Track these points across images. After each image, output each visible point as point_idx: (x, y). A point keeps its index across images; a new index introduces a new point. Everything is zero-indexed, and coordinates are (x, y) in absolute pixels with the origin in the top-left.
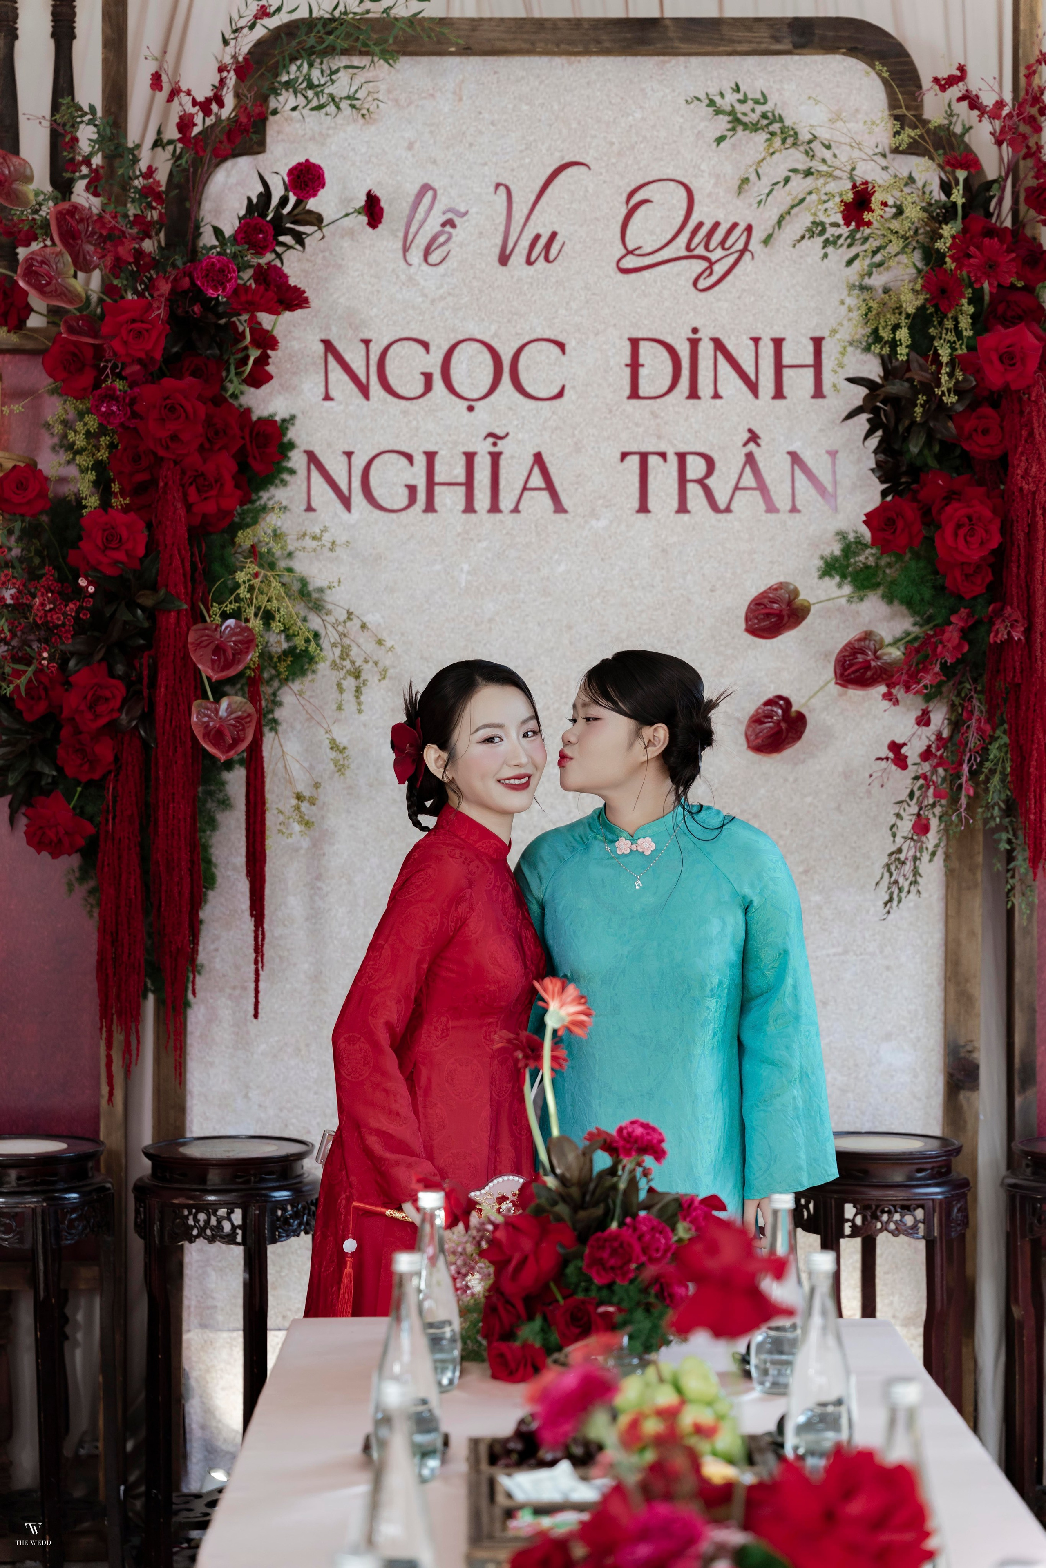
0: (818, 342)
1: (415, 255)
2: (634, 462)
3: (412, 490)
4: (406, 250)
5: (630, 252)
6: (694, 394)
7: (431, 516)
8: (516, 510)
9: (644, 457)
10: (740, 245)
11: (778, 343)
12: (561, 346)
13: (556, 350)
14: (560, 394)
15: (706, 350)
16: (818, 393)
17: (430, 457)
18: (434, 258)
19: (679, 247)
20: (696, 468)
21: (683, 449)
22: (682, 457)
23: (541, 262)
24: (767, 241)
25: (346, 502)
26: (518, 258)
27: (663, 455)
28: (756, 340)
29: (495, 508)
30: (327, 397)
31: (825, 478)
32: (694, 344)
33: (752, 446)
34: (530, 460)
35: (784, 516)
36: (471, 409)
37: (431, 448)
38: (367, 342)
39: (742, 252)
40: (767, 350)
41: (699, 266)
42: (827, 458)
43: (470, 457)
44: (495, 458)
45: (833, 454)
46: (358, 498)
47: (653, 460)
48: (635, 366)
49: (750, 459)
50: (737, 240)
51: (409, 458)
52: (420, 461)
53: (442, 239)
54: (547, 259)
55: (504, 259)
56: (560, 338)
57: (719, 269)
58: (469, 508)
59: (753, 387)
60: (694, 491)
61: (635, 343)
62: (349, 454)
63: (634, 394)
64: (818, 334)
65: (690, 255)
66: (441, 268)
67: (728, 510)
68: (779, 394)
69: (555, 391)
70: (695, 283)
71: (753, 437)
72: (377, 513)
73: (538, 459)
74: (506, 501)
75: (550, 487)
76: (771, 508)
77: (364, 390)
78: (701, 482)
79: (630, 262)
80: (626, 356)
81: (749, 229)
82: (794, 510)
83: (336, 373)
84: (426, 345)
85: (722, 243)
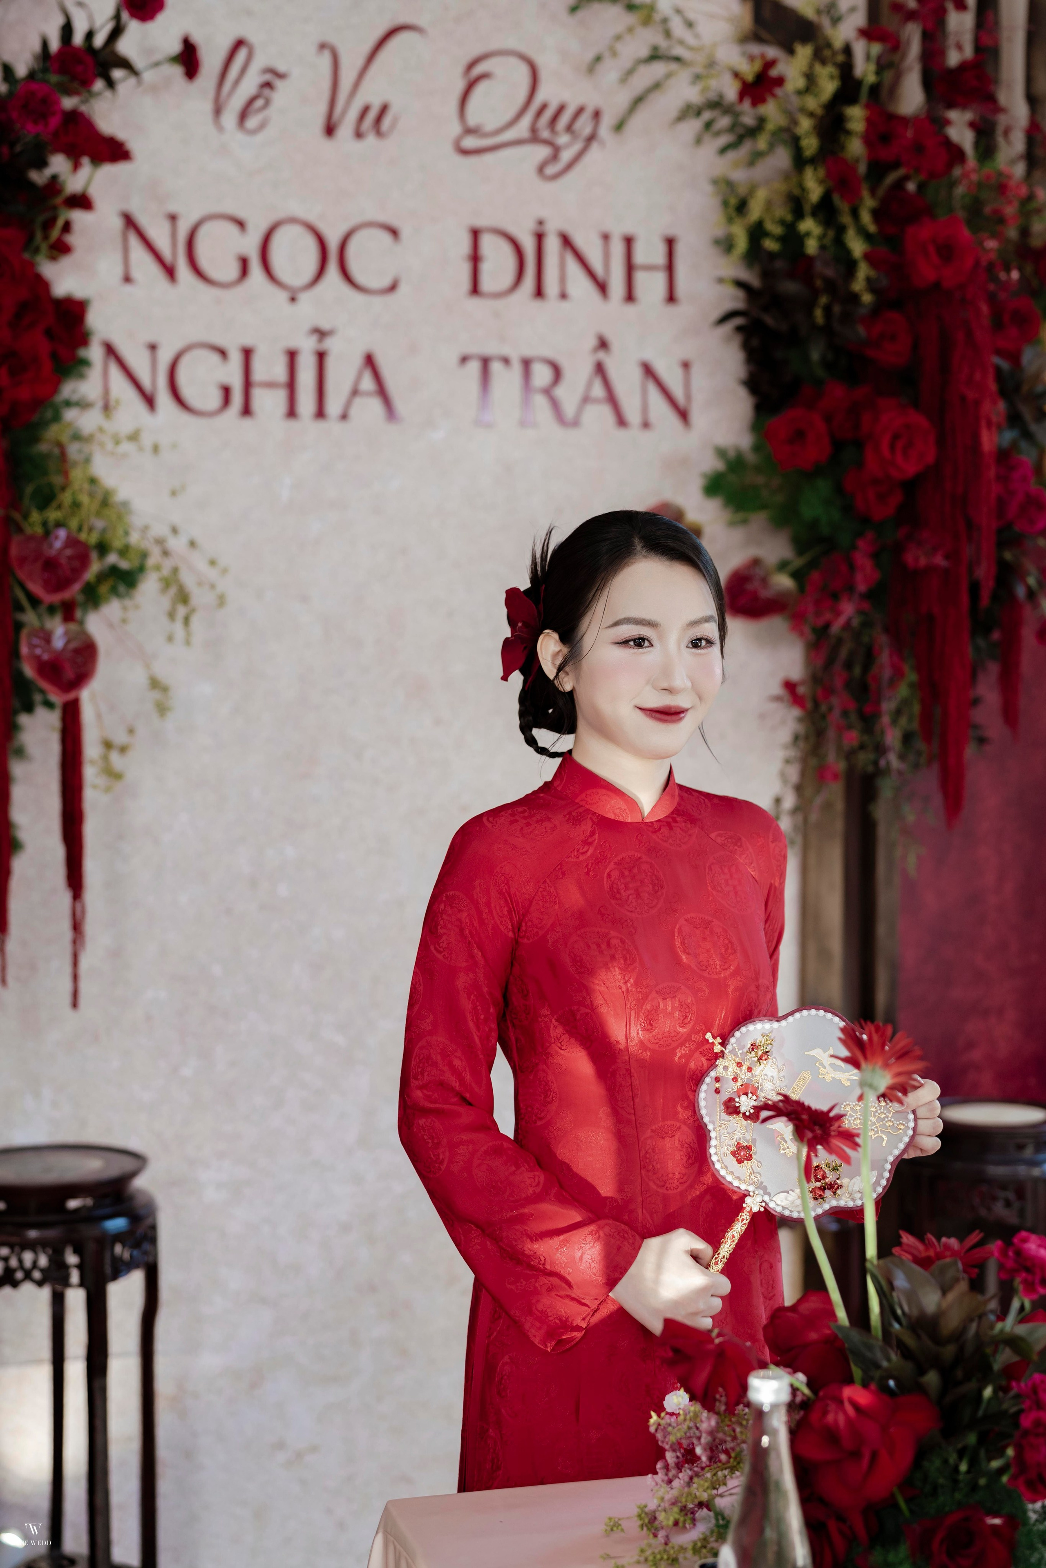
0: (670, 243)
1: (230, 118)
2: (474, 367)
3: (227, 391)
4: (218, 111)
5: (469, 131)
6: (539, 292)
7: (247, 422)
8: (344, 417)
9: (486, 362)
10: (587, 131)
11: (629, 241)
12: (394, 232)
13: (386, 237)
14: (393, 288)
15: (552, 245)
16: (671, 298)
17: (247, 353)
18: (252, 122)
19: (522, 129)
20: (542, 375)
21: (528, 353)
22: (527, 363)
23: (371, 139)
24: (619, 127)
25: (150, 401)
26: (346, 130)
27: (506, 361)
28: (606, 237)
29: (320, 413)
30: (127, 279)
31: (678, 392)
32: (540, 237)
33: (601, 355)
34: (358, 360)
35: (634, 432)
36: (293, 299)
37: (248, 342)
38: (173, 218)
39: (591, 139)
40: (617, 249)
41: (543, 152)
42: (679, 372)
43: (292, 355)
44: (321, 356)
45: (686, 365)
46: (164, 398)
47: (496, 367)
48: (475, 259)
49: (600, 369)
50: (584, 126)
51: (223, 353)
52: (236, 359)
53: (259, 103)
54: (379, 133)
55: (330, 130)
56: (395, 223)
57: (566, 156)
58: (292, 412)
59: (602, 287)
60: (540, 401)
61: (475, 234)
62: (153, 347)
63: (475, 290)
64: (671, 232)
65: (534, 137)
66: (259, 138)
67: (575, 423)
68: (630, 297)
69: (386, 282)
70: (541, 169)
71: (603, 344)
72: (185, 417)
73: (370, 361)
74: (333, 407)
75: (382, 392)
76: (621, 422)
77: (170, 272)
78: (547, 392)
79: (470, 142)
80: (464, 245)
81: (597, 115)
82: (646, 425)
83: (138, 252)
84: (241, 224)
85: (569, 128)
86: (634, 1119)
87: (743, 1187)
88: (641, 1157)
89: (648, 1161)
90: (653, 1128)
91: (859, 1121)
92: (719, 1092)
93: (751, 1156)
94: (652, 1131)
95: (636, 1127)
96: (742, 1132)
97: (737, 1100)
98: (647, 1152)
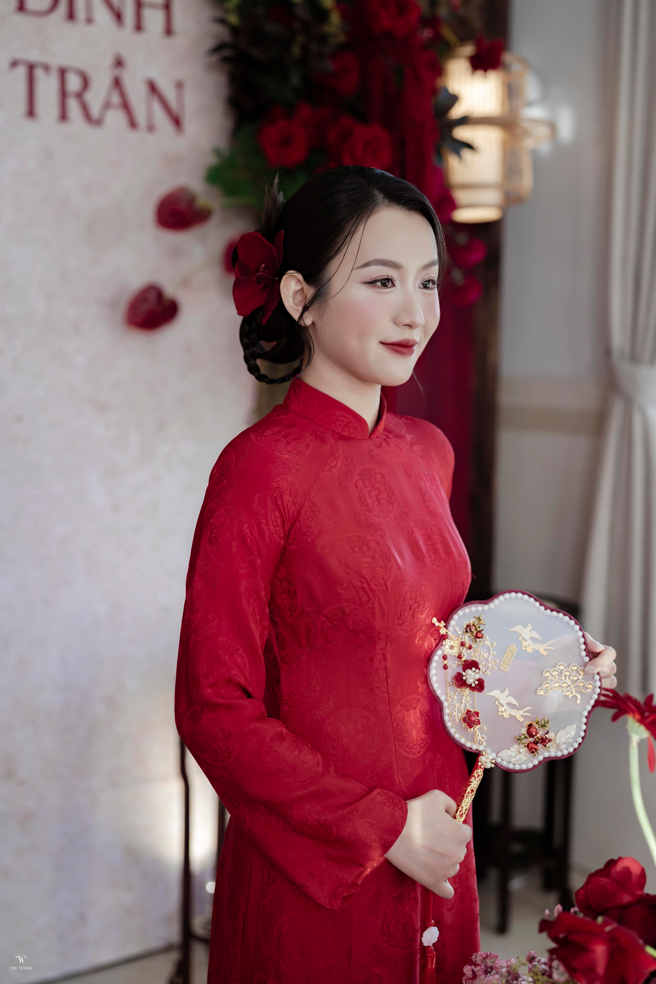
86: (387, 697)
87: (475, 747)
88: (394, 729)
89: (399, 732)
90: (402, 703)
91: (558, 684)
92: (447, 668)
93: (479, 720)
94: (402, 706)
95: (389, 704)
96: (468, 700)
97: (464, 674)
98: (398, 724)
